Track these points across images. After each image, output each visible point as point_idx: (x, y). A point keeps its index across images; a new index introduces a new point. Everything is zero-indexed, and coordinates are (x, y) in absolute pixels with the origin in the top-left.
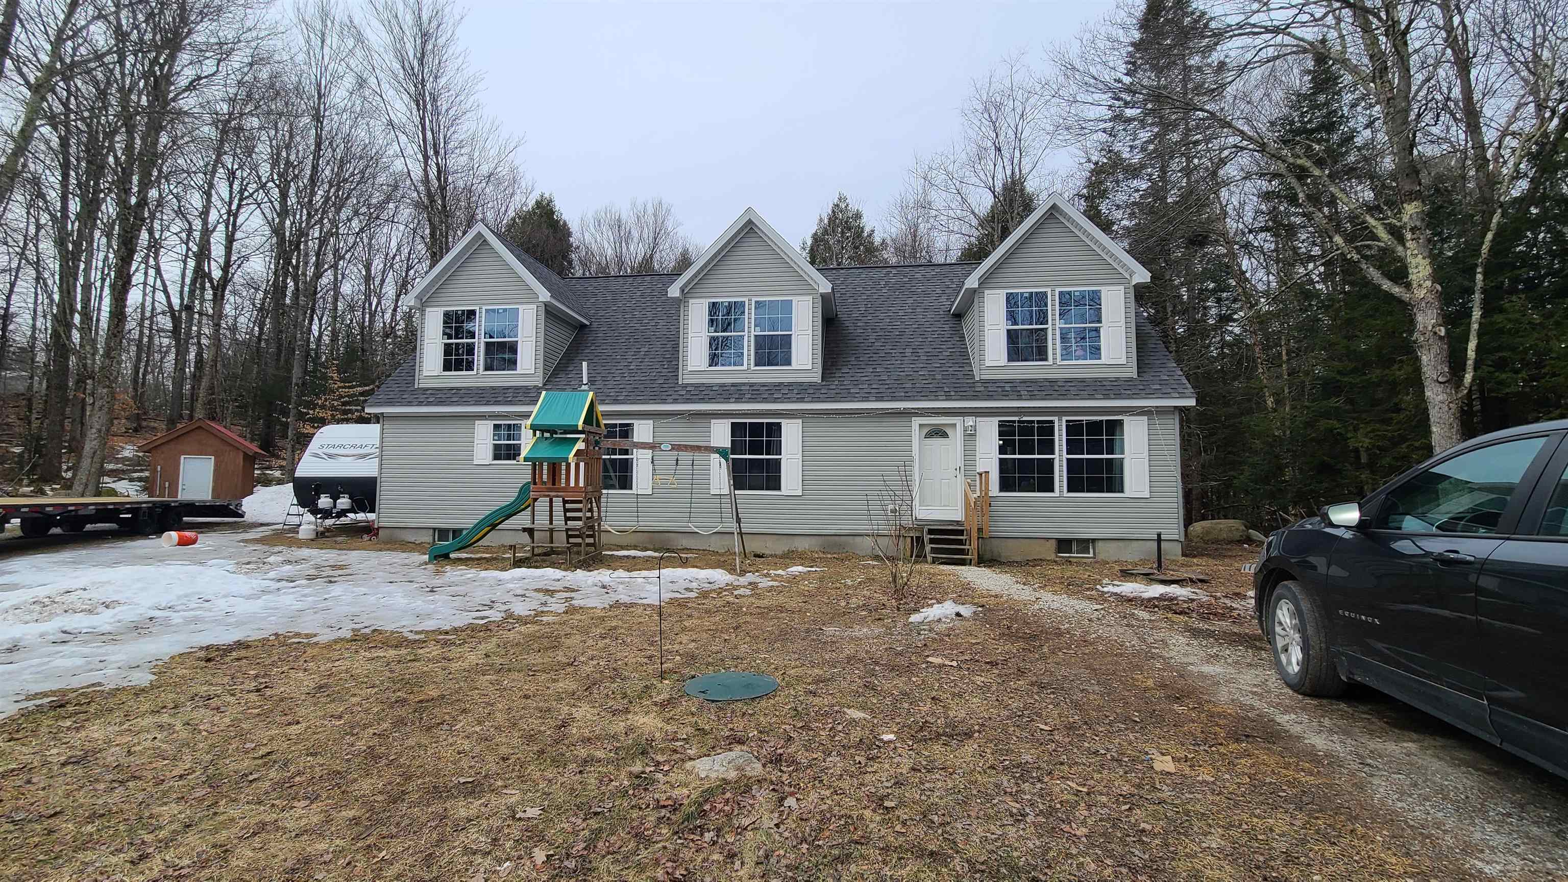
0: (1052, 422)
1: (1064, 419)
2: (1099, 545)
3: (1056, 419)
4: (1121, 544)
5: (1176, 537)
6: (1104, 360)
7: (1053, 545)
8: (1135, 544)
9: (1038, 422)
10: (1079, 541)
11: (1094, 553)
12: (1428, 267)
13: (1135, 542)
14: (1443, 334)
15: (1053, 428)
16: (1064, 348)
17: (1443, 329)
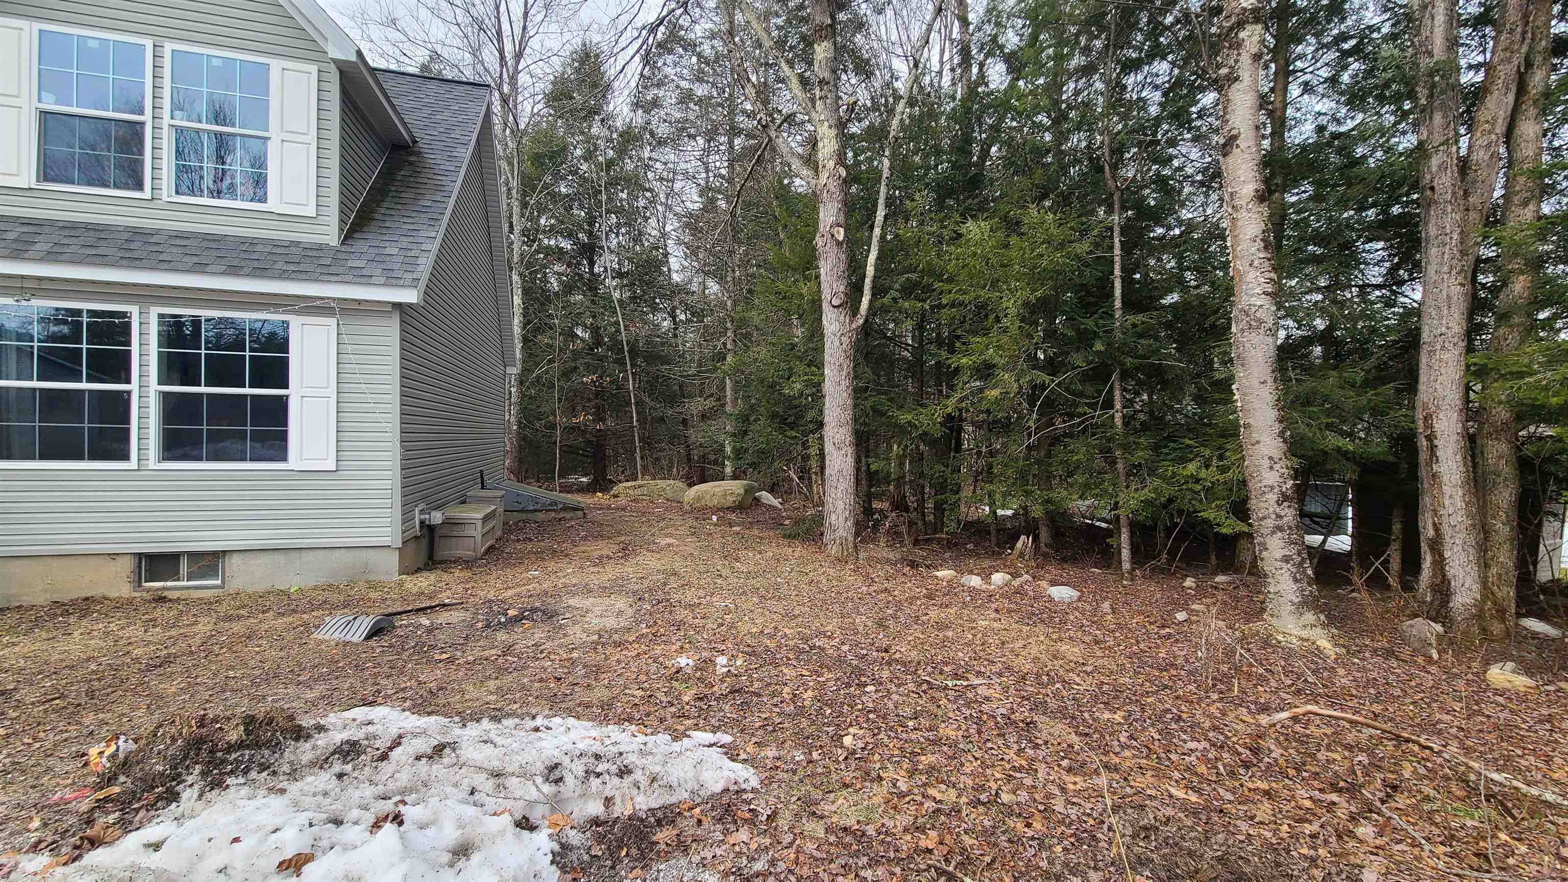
0: (124, 315)
1: (155, 311)
2: (234, 564)
3: (133, 310)
4: (281, 558)
5: (387, 541)
6: (273, 204)
7: (126, 566)
8: (308, 557)
9: (92, 313)
10: (194, 556)
11: (223, 581)
12: (834, 141)
13: (311, 554)
14: (841, 238)
15: (127, 327)
16: (182, 170)
17: (842, 230)
